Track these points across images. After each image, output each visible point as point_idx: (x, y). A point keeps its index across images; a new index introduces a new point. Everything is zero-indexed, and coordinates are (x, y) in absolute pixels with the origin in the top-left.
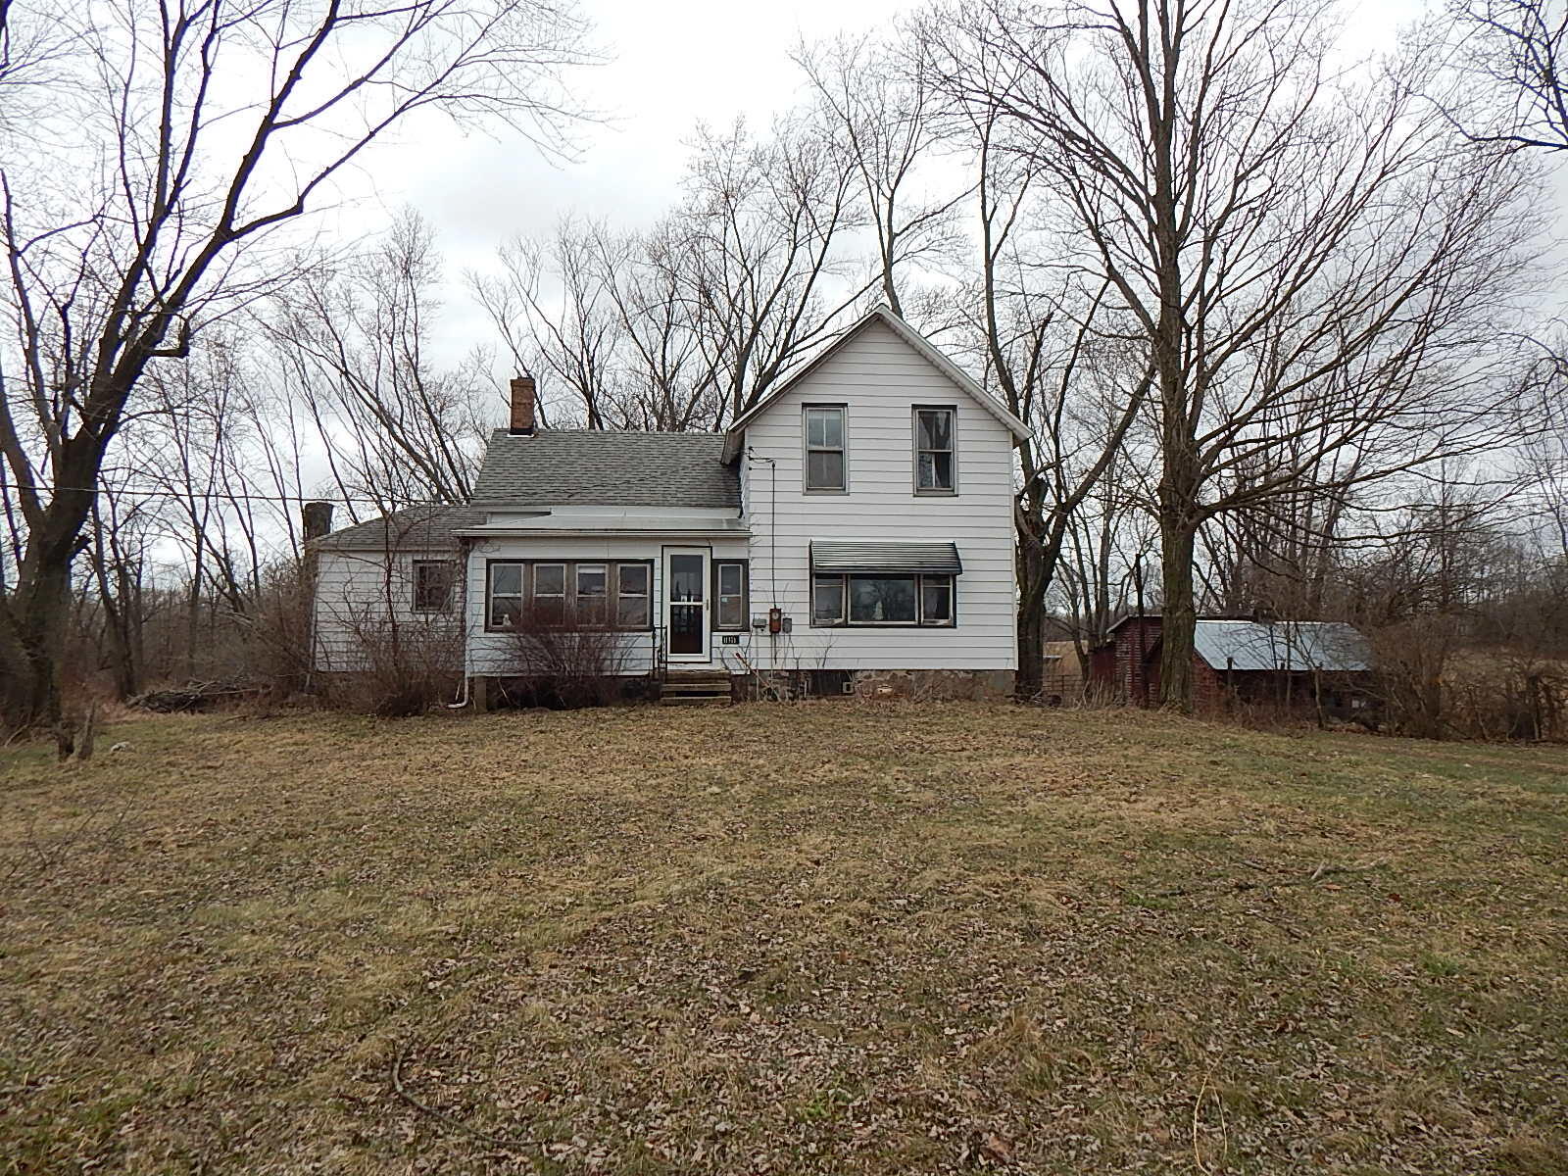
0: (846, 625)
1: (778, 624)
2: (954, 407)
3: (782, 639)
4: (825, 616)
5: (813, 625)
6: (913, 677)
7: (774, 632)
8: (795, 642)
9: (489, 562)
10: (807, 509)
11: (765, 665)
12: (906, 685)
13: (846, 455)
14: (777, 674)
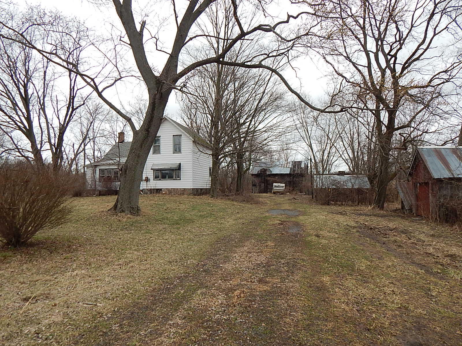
0: (160, 180)
1: (147, 180)
2: (181, 135)
3: (148, 183)
4: (156, 178)
5: (154, 180)
6: (172, 190)
7: (147, 181)
8: (151, 183)
9: (100, 169)
10: (153, 157)
11: (145, 188)
12: (171, 192)
13: (161, 146)
14: (147, 189)
